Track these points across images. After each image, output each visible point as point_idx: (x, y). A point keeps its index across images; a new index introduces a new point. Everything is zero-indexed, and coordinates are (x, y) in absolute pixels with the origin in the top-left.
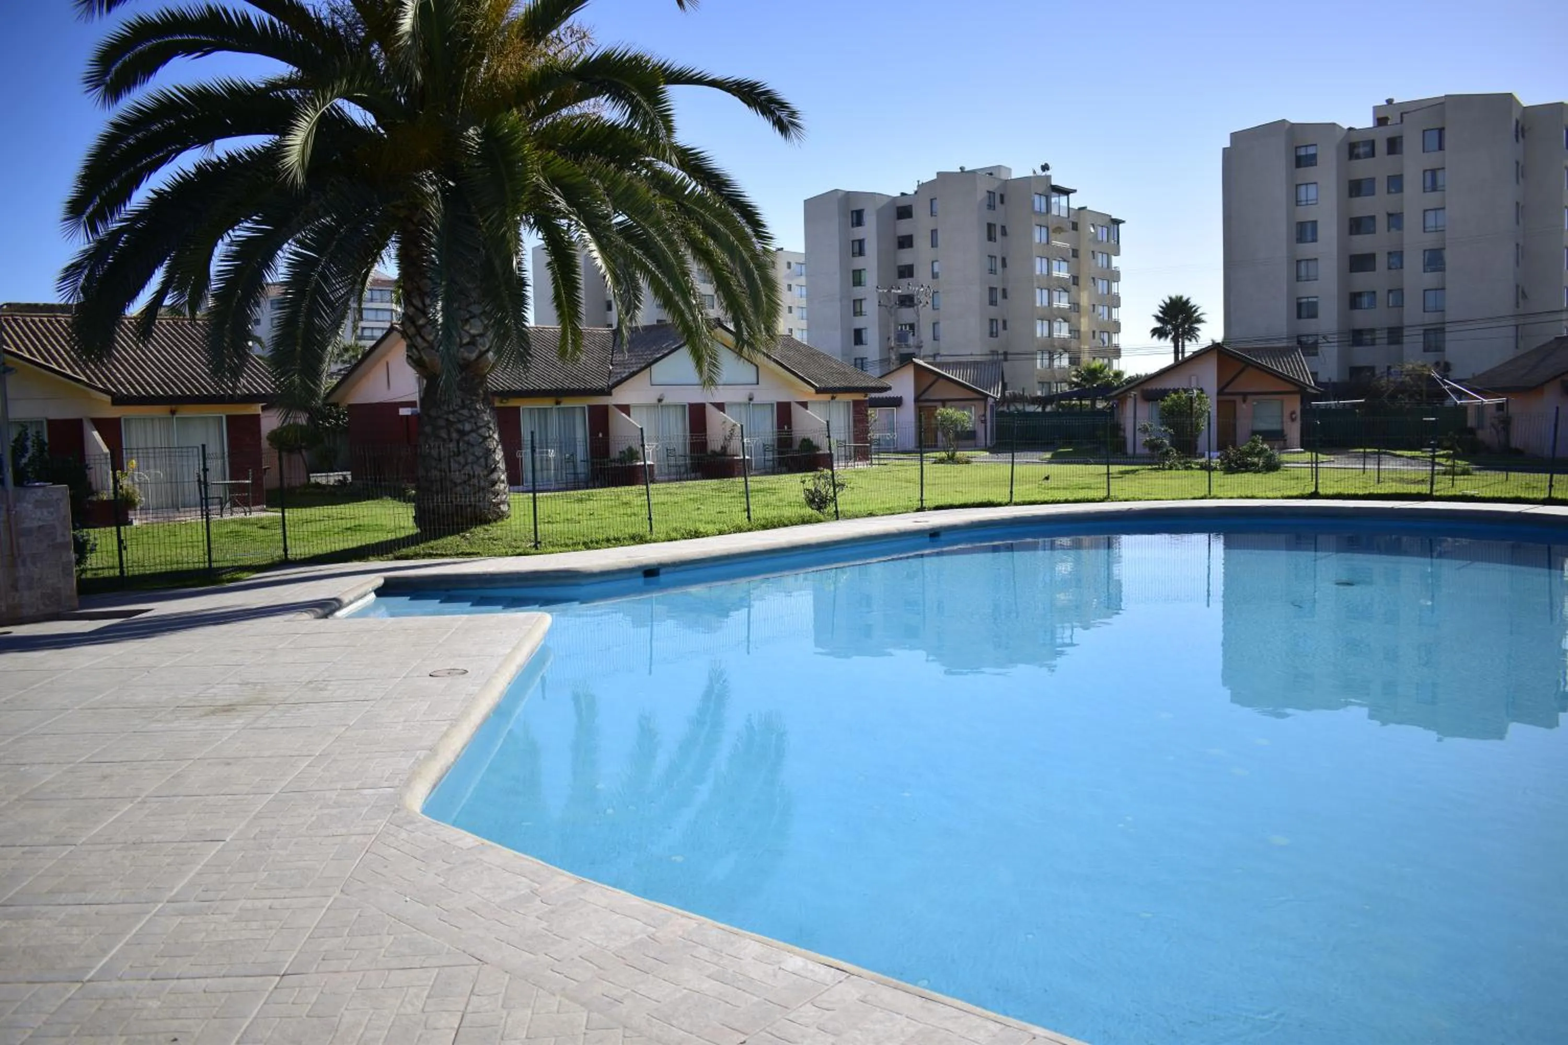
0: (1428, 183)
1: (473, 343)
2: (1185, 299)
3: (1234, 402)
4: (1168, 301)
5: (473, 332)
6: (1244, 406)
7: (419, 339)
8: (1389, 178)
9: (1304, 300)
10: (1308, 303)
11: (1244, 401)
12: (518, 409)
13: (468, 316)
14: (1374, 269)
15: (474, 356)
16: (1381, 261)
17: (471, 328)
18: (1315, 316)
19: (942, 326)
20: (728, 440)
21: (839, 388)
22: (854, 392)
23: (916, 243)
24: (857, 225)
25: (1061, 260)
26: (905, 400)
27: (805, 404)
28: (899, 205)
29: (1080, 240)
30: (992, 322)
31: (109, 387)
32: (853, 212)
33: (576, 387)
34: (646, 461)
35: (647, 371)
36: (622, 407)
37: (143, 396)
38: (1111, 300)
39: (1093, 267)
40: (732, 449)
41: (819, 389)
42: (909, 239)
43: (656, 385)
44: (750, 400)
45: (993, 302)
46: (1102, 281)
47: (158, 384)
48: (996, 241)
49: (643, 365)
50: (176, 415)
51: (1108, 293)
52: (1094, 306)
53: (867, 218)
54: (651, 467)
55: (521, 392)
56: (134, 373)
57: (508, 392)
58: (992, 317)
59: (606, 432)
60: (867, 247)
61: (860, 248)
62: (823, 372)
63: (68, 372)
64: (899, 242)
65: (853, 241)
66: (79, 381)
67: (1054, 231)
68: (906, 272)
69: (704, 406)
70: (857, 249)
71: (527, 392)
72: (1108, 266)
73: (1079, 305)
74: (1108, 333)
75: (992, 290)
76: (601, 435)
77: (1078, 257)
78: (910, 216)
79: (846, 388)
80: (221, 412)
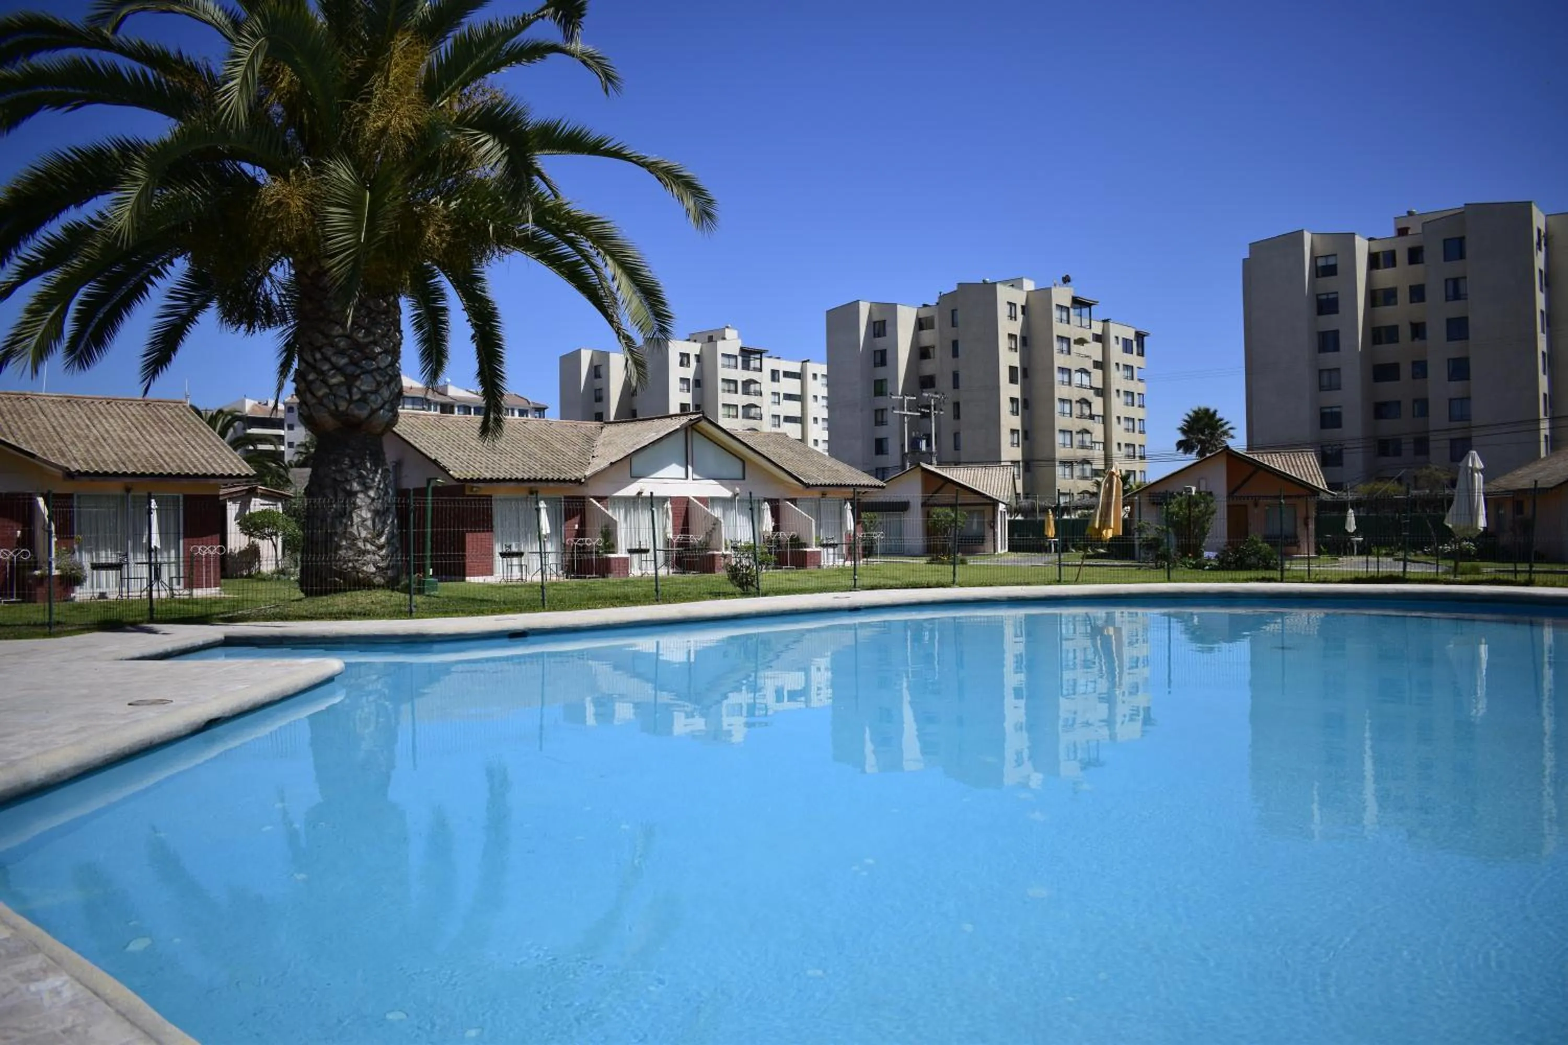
0: (1451, 292)
1: (364, 399)
2: (1212, 411)
3: (1246, 506)
4: (1191, 414)
5: (363, 388)
6: (1256, 511)
7: (309, 396)
8: (1411, 288)
9: (1328, 410)
10: (1331, 413)
11: (1256, 505)
12: (489, 497)
13: (358, 372)
14: (1398, 379)
15: (364, 413)
16: (1406, 371)
17: (361, 384)
18: (1339, 426)
19: (963, 436)
20: (709, 534)
21: (829, 485)
22: (844, 490)
23: (937, 353)
24: (879, 336)
25: (1083, 371)
26: (911, 504)
27: (793, 501)
28: (921, 316)
29: (1105, 352)
30: (1013, 431)
31: (62, 462)
32: (875, 323)
33: (550, 477)
34: (622, 553)
35: (626, 463)
36: (600, 499)
37: (96, 472)
38: (1136, 412)
39: (1118, 379)
40: (713, 543)
41: (807, 486)
42: (931, 350)
43: (635, 477)
44: (735, 495)
45: (1014, 413)
46: (1127, 393)
47: (114, 462)
48: (1016, 351)
49: (622, 456)
50: (132, 493)
51: (1133, 405)
52: (1119, 418)
53: (888, 329)
54: (626, 559)
55: (491, 480)
56: (92, 451)
57: (478, 480)
58: (1014, 428)
59: (582, 523)
60: (889, 357)
61: (882, 358)
62: (814, 469)
63: (24, 446)
64: (921, 353)
65: (875, 352)
66: (33, 456)
67: (1076, 342)
68: (928, 382)
69: (687, 500)
70: (878, 360)
71: (498, 480)
72: (1132, 378)
73: (1103, 417)
74: (1134, 446)
75: (1013, 400)
76: (577, 526)
77: (1102, 369)
78: (932, 327)
79: (837, 485)
80: (178, 491)
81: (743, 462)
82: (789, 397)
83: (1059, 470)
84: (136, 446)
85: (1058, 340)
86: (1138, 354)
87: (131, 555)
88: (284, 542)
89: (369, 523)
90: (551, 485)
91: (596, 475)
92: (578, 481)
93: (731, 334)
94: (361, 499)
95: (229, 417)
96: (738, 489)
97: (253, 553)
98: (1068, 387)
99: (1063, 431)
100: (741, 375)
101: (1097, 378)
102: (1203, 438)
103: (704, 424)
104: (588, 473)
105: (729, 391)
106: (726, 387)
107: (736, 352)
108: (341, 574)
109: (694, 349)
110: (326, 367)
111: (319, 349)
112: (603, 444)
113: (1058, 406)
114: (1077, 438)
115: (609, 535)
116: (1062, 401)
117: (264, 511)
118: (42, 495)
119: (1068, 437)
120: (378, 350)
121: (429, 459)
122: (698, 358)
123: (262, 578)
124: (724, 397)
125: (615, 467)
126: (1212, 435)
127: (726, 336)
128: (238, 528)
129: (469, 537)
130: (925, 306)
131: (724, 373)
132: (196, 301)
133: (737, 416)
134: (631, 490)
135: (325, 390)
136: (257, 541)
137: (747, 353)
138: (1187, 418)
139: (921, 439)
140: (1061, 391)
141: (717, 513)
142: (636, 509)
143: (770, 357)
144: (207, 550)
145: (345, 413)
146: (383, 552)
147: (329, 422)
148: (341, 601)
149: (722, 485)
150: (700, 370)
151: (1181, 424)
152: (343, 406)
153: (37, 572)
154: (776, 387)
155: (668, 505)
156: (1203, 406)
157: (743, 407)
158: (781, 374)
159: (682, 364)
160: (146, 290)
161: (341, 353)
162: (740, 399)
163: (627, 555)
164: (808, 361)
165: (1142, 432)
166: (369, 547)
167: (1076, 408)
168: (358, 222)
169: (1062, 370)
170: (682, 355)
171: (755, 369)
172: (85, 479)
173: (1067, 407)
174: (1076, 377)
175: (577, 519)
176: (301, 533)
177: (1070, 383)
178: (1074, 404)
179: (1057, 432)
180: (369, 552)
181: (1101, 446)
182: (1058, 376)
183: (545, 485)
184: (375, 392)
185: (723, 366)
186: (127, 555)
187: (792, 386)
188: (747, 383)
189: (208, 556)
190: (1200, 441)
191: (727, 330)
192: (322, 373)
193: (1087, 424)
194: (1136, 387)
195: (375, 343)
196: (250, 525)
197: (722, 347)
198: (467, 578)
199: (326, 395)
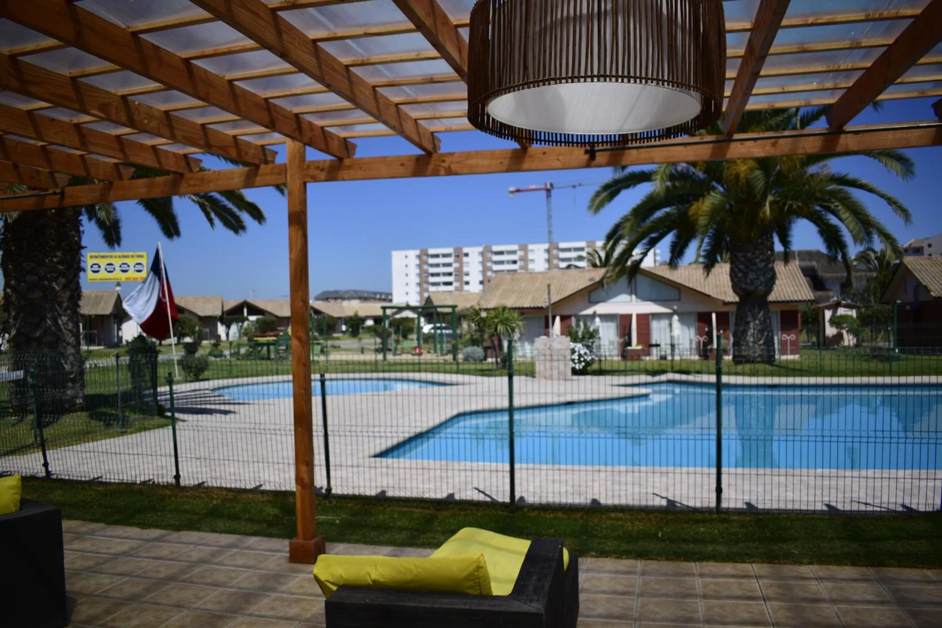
31: (721, 297)
80: (778, 309)
94: (752, 325)
97: (839, 337)
117: (845, 315)
120: (758, 260)
123: (838, 349)
128: (831, 324)
136: (841, 331)
152: (743, 286)
161: (742, 263)
195: (757, 258)
196: (837, 323)
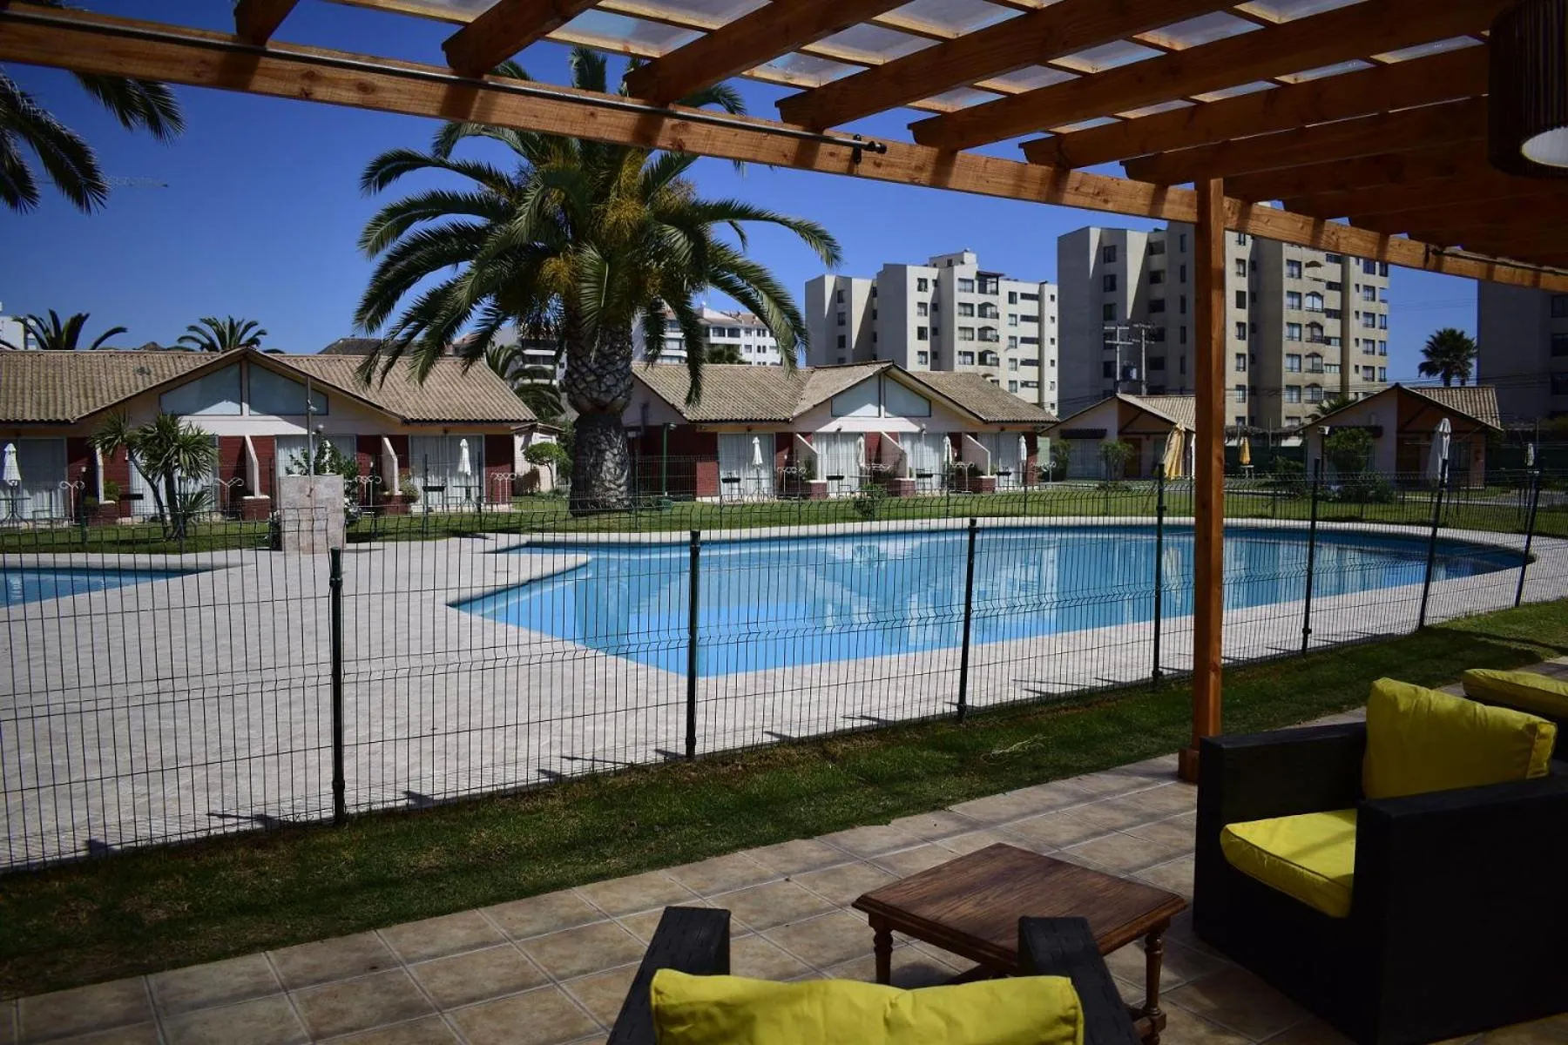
1: (608, 391)
2: (1458, 332)
4: (1436, 335)
5: (608, 383)
9: (1560, 337)
10: (1563, 340)
12: (715, 434)
13: (605, 373)
15: (609, 399)
17: (607, 381)
19: (1189, 360)
20: (897, 464)
21: (1007, 422)
22: (1022, 425)
23: (1167, 277)
24: (1110, 261)
25: (1315, 294)
26: (1108, 432)
27: (974, 435)
28: (1153, 240)
29: (1345, 273)
30: (1239, 356)
31: (400, 412)
32: (1105, 248)
33: (764, 417)
34: (821, 479)
35: (829, 404)
36: (804, 435)
37: (424, 420)
38: (1377, 334)
39: (1357, 301)
40: (899, 472)
41: (986, 422)
42: (1162, 275)
43: (835, 416)
44: (922, 430)
45: (1241, 337)
46: (1367, 314)
47: (436, 411)
48: (1244, 276)
49: (824, 399)
50: (449, 434)
51: (1374, 326)
52: (1357, 340)
53: (1118, 254)
54: (825, 485)
55: (716, 421)
56: (420, 402)
57: (706, 421)
58: (1240, 352)
59: (790, 453)
60: (1118, 282)
61: (1112, 283)
62: (995, 407)
63: (372, 401)
64: (1150, 277)
65: (1105, 277)
66: (381, 408)
67: (1308, 265)
68: (1157, 306)
69: (879, 435)
70: (1108, 284)
71: (721, 421)
72: (1374, 299)
73: (1340, 339)
74: (1373, 368)
75: (1240, 325)
76: (786, 457)
77: (1340, 290)
78: (1162, 252)
79: (1014, 421)
80: (482, 432)
81: (930, 402)
82: (1025, 318)
83: (1286, 396)
84: (450, 398)
85: (1288, 264)
86: (1381, 275)
87: (449, 479)
88: (557, 469)
89: (613, 470)
90: (765, 424)
91: (802, 415)
92: (786, 421)
93: (970, 258)
94: (608, 455)
95: (510, 352)
96: (924, 426)
97: (534, 476)
98: (1298, 311)
99: (1291, 356)
100: (976, 299)
101: (1333, 300)
102: (1447, 360)
103: (894, 371)
104: (795, 414)
105: (965, 315)
106: (962, 310)
107: (972, 276)
108: (595, 503)
109: (931, 274)
110: (584, 370)
111: (580, 358)
112: (811, 388)
113: (1286, 331)
114: (1307, 364)
115: (811, 464)
116: (1291, 325)
117: (542, 444)
118: (388, 436)
119: (1296, 361)
120: (617, 357)
121: (668, 403)
122: (936, 283)
123: (541, 496)
124: (960, 321)
125: (817, 409)
126: (1457, 357)
127: (965, 261)
128: (523, 457)
129: (699, 465)
130: (1156, 230)
131: (960, 297)
132: (501, 316)
133: (973, 339)
134: (831, 427)
135: (584, 385)
136: (538, 466)
137: (983, 277)
138: (1431, 340)
139: (1132, 367)
140: (1289, 315)
141: (906, 446)
142: (835, 442)
143: (1008, 279)
144: (502, 477)
145: (596, 400)
146: (622, 489)
147: (586, 404)
148: (594, 522)
149: (911, 421)
150: (937, 295)
151: (1424, 346)
152: (595, 395)
153: (387, 493)
154: (1013, 309)
155: (862, 440)
156: (1449, 327)
157: (979, 330)
158: (1019, 296)
159: (920, 289)
160: (470, 313)
162: (976, 322)
163: (825, 481)
164: (1046, 282)
165: (1383, 354)
166: (612, 486)
167: (1306, 333)
168: (600, 292)
169: (1292, 294)
170: (920, 280)
171: (992, 292)
172: (416, 425)
173: (1296, 331)
174: (1308, 302)
175: (787, 451)
176: (571, 461)
177: (1300, 307)
178: (1303, 328)
179: (1284, 357)
180: (611, 489)
181: (1338, 368)
182: (1287, 300)
183: (758, 424)
184: (615, 385)
185: (960, 290)
186: (446, 480)
187: (1030, 308)
188: (983, 307)
189: (503, 481)
190: (1443, 364)
191: (966, 254)
192: (582, 374)
193: (1319, 347)
194: (1376, 307)
196: (534, 455)
197: (959, 271)
198: (698, 499)
199: (584, 389)
